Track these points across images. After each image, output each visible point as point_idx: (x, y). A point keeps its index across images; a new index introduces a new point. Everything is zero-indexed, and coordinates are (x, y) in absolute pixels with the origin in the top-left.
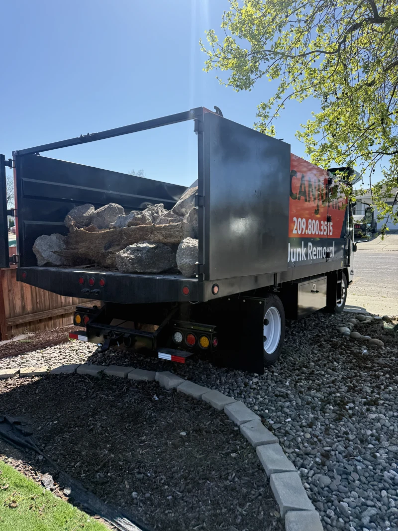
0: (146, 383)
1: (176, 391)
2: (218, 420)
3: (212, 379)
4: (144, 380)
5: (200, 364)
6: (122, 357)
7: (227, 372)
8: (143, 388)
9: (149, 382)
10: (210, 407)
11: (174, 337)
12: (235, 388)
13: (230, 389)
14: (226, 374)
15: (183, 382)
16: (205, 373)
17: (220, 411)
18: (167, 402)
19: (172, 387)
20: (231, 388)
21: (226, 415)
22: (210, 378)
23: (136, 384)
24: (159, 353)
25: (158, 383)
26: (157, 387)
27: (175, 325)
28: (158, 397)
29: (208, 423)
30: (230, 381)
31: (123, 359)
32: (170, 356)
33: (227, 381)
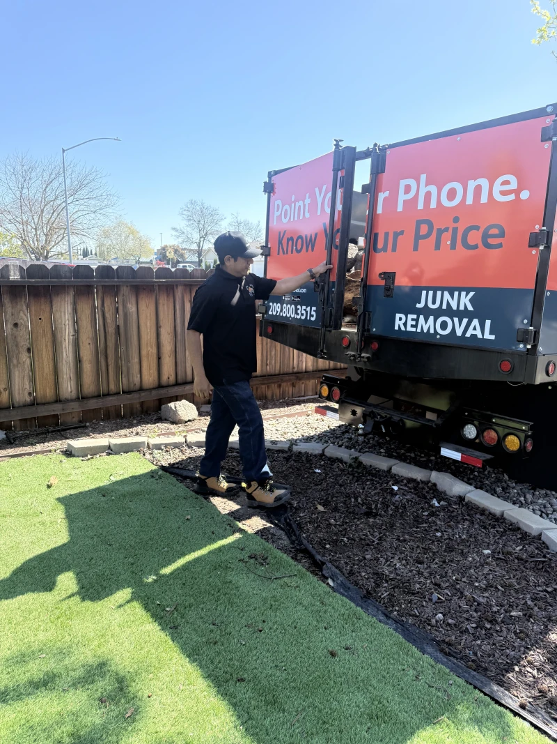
0: (418, 483)
1: (464, 499)
2: (532, 546)
3: (512, 494)
4: (414, 477)
5: (489, 472)
6: (375, 445)
7: (534, 489)
8: (415, 488)
9: (423, 482)
10: (519, 529)
11: (463, 431)
12: (549, 512)
13: (542, 512)
14: (532, 491)
15: (472, 491)
16: (499, 484)
17: (534, 537)
18: (453, 511)
19: (457, 494)
20: (543, 510)
21: (544, 543)
22: (509, 493)
23: (405, 481)
24: (442, 449)
25: (435, 485)
26: (435, 491)
27: (466, 414)
28: (439, 503)
29: (518, 548)
30: (540, 501)
31: (377, 448)
32: (460, 454)
33: (534, 500)
